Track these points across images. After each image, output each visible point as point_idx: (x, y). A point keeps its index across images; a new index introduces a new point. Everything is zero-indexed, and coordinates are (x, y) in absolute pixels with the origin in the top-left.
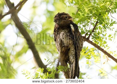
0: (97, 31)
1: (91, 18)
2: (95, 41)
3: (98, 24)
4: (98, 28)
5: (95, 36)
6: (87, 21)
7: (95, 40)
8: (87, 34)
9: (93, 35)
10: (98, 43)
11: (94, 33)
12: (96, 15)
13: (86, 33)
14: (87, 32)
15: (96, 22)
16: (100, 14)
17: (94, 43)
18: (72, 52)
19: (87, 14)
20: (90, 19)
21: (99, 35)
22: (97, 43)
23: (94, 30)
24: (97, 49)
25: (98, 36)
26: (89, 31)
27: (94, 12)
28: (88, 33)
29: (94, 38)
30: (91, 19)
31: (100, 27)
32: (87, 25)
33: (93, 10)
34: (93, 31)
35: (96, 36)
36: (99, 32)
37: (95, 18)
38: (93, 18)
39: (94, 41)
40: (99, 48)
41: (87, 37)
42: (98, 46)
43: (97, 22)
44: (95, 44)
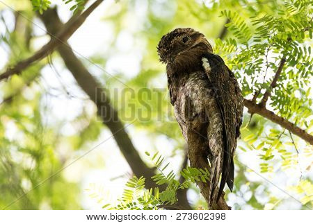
0: (285, 83)
1: (266, 51)
2: (281, 111)
3: (287, 64)
4: (287, 76)
5: (279, 98)
6: (257, 58)
7: (281, 108)
8: (257, 94)
9: (273, 94)
10: (290, 115)
11: (277, 88)
12: (280, 42)
13: (254, 91)
14: (257, 87)
15: (280, 60)
16: (290, 39)
17: (279, 115)
18: (215, 126)
19: (255, 41)
20: (263, 54)
21: (290, 93)
22: (287, 115)
23: (278, 83)
24: (287, 131)
25: (287, 97)
26: (263, 86)
27: (273, 35)
28: (260, 90)
29: (278, 104)
30: (266, 53)
31: (293, 73)
32: (257, 69)
33: (268, 28)
34: (274, 85)
35: (283, 96)
36: (289, 86)
37: (278, 48)
38: (272, 50)
39: (278, 110)
40: (293, 128)
41: (259, 100)
42: (289, 123)
43: (283, 61)
44: (283, 118)
